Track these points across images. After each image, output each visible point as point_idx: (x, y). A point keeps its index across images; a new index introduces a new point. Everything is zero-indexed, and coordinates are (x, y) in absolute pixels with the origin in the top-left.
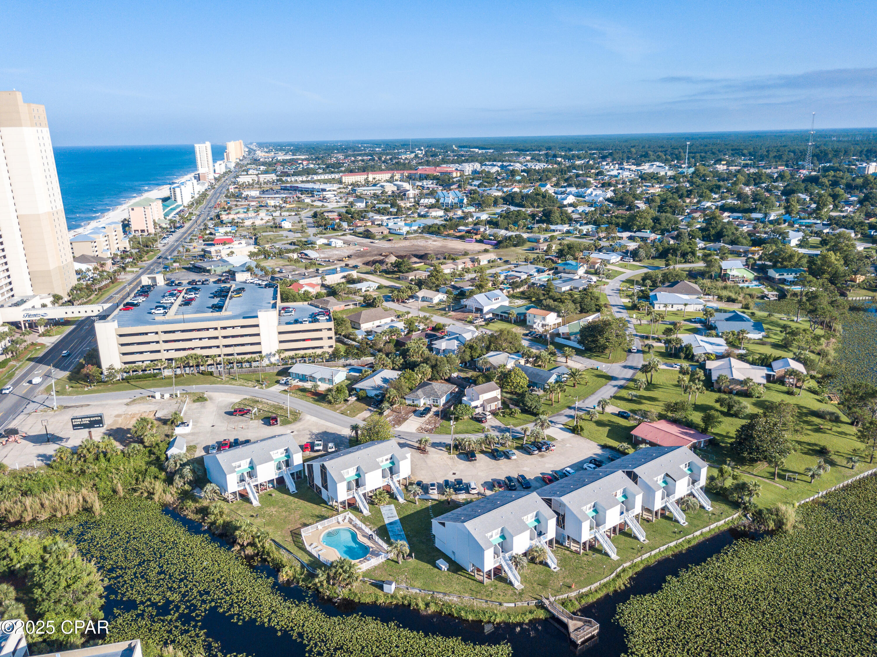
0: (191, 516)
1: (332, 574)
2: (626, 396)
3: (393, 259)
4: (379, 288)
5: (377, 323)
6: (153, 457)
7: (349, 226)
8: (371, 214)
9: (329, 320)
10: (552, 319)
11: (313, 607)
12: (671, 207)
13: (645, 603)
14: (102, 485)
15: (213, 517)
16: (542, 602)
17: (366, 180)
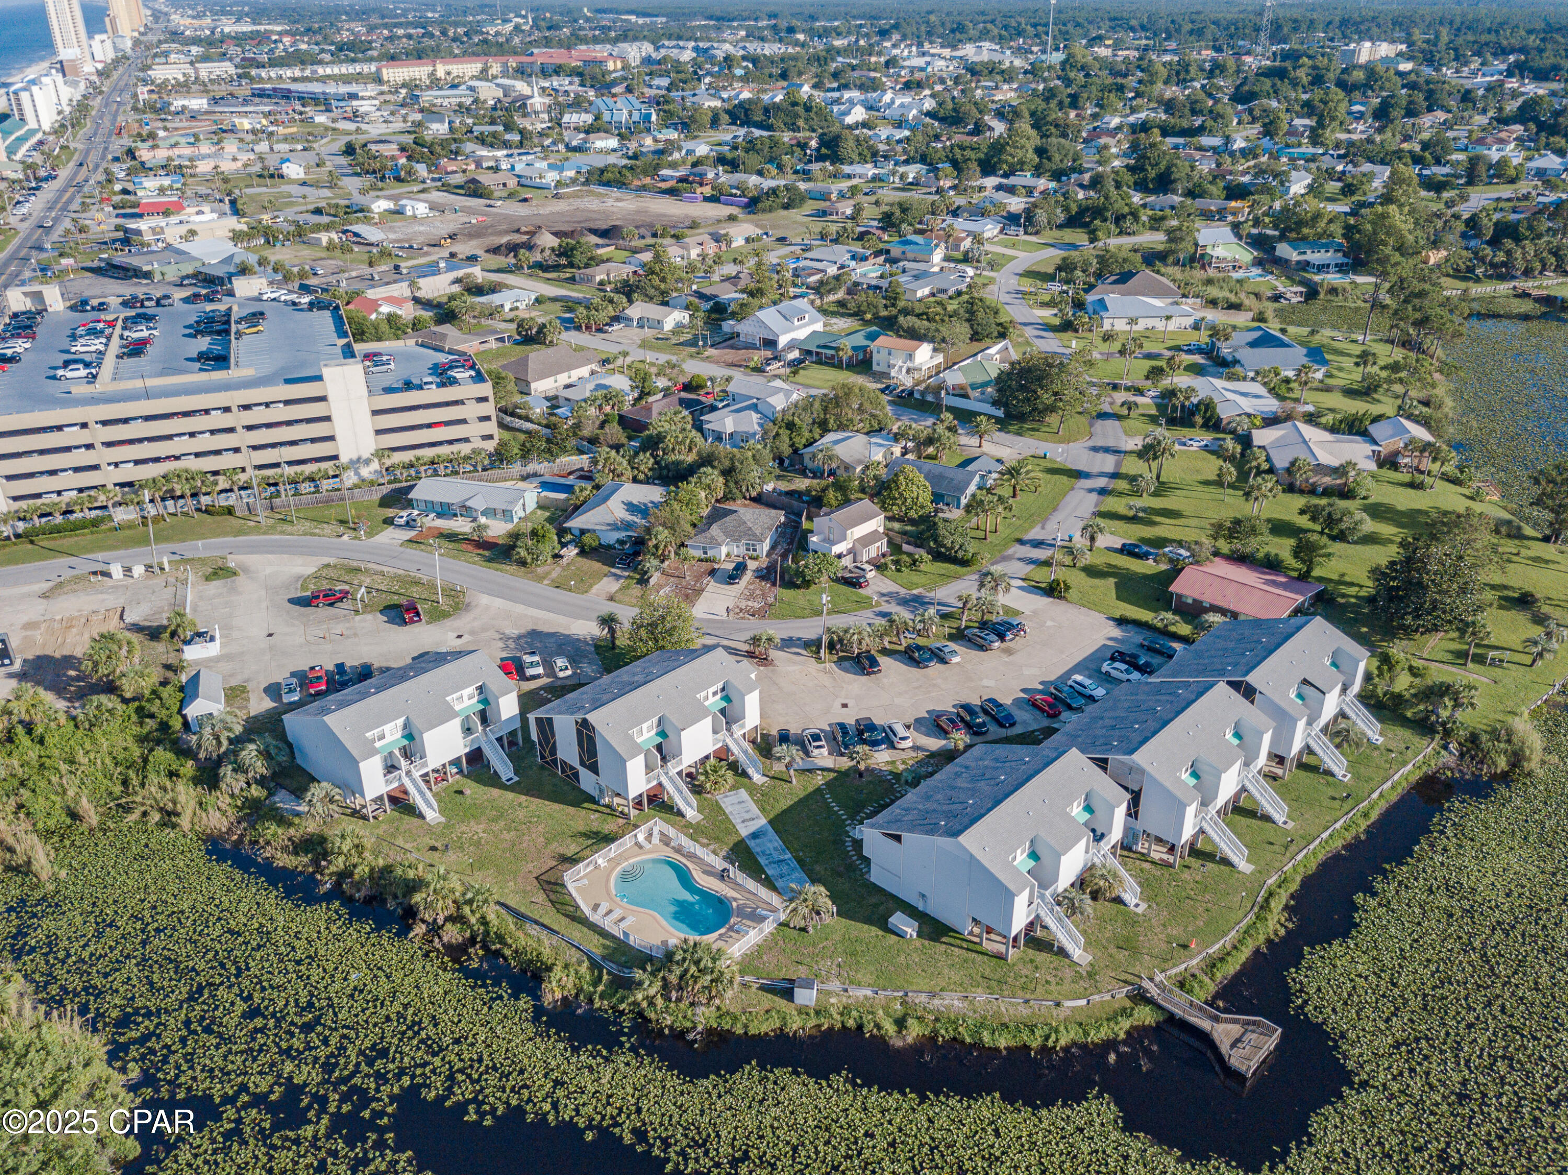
0: (285, 860)
1: (673, 979)
2: (1122, 510)
3: (548, 240)
4: (538, 301)
5: (563, 379)
6: (150, 724)
7: (430, 172)
8: (469, 147)
9: (479, 378)
10: (924, 355)
11: (647, 1060)
12: (1057, 126)
13: (1339, 963)
14: (39, 805)
15: (341, 859)
16: (1140, 987)
17: (432, 74)
